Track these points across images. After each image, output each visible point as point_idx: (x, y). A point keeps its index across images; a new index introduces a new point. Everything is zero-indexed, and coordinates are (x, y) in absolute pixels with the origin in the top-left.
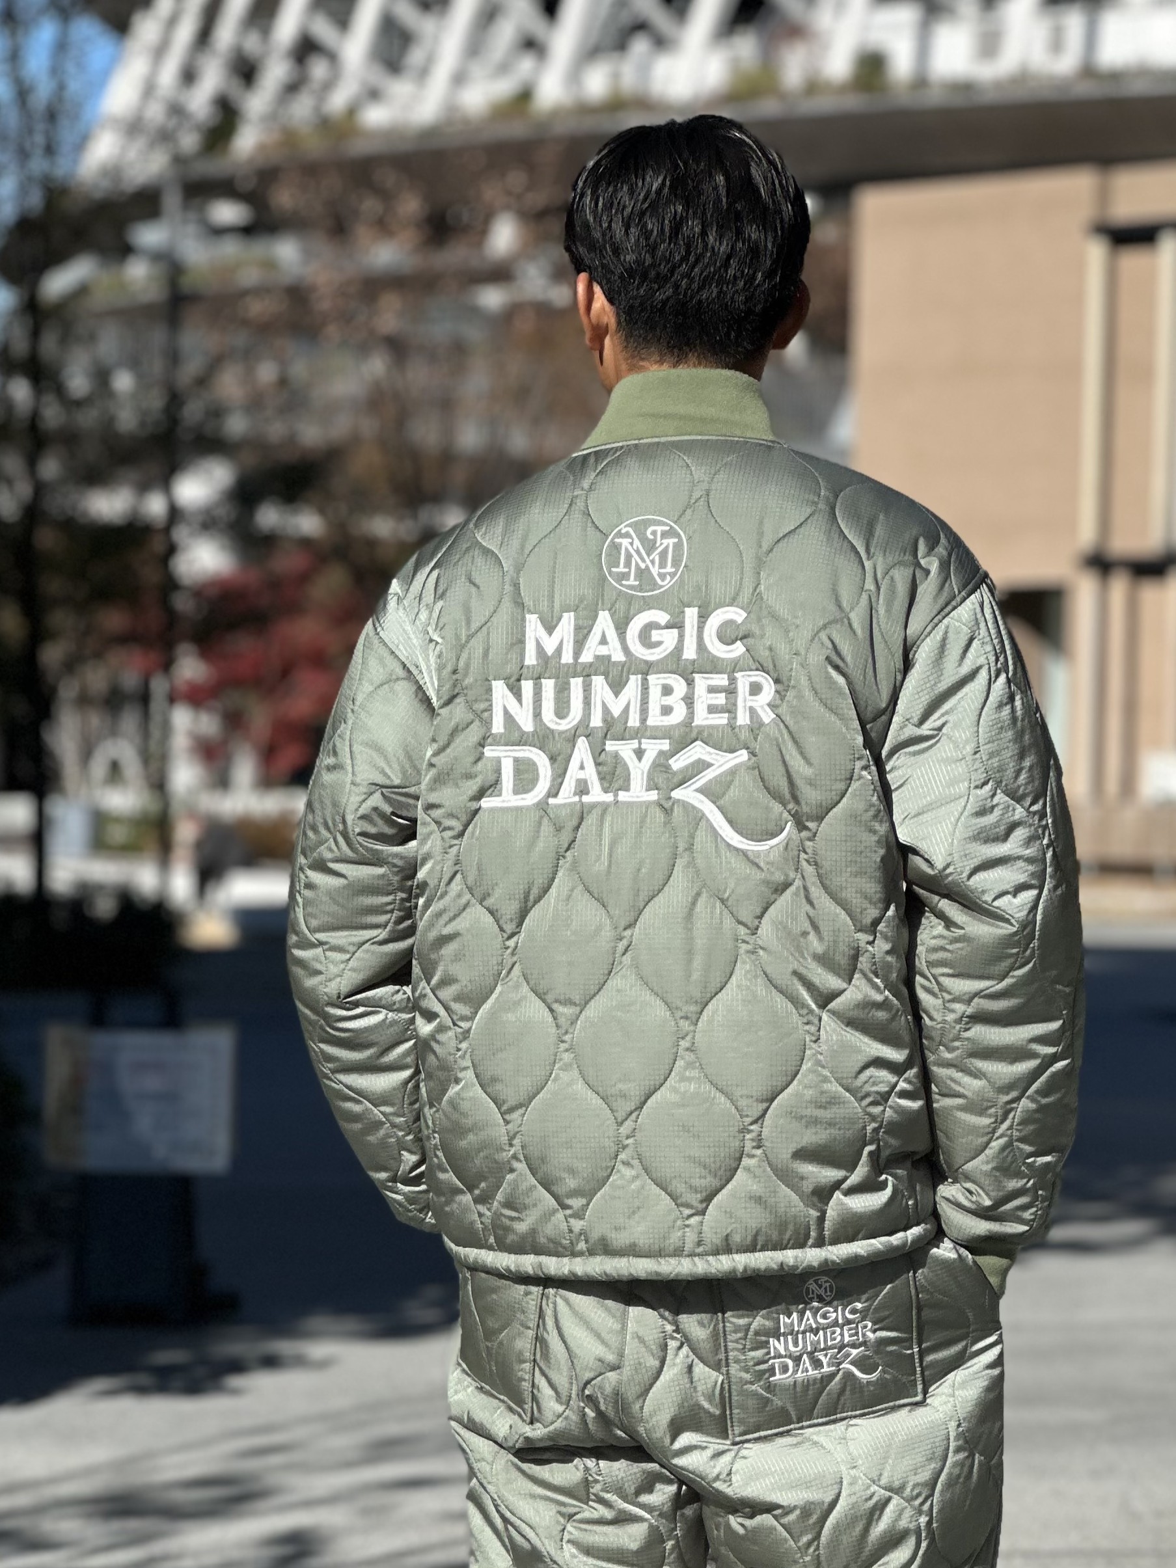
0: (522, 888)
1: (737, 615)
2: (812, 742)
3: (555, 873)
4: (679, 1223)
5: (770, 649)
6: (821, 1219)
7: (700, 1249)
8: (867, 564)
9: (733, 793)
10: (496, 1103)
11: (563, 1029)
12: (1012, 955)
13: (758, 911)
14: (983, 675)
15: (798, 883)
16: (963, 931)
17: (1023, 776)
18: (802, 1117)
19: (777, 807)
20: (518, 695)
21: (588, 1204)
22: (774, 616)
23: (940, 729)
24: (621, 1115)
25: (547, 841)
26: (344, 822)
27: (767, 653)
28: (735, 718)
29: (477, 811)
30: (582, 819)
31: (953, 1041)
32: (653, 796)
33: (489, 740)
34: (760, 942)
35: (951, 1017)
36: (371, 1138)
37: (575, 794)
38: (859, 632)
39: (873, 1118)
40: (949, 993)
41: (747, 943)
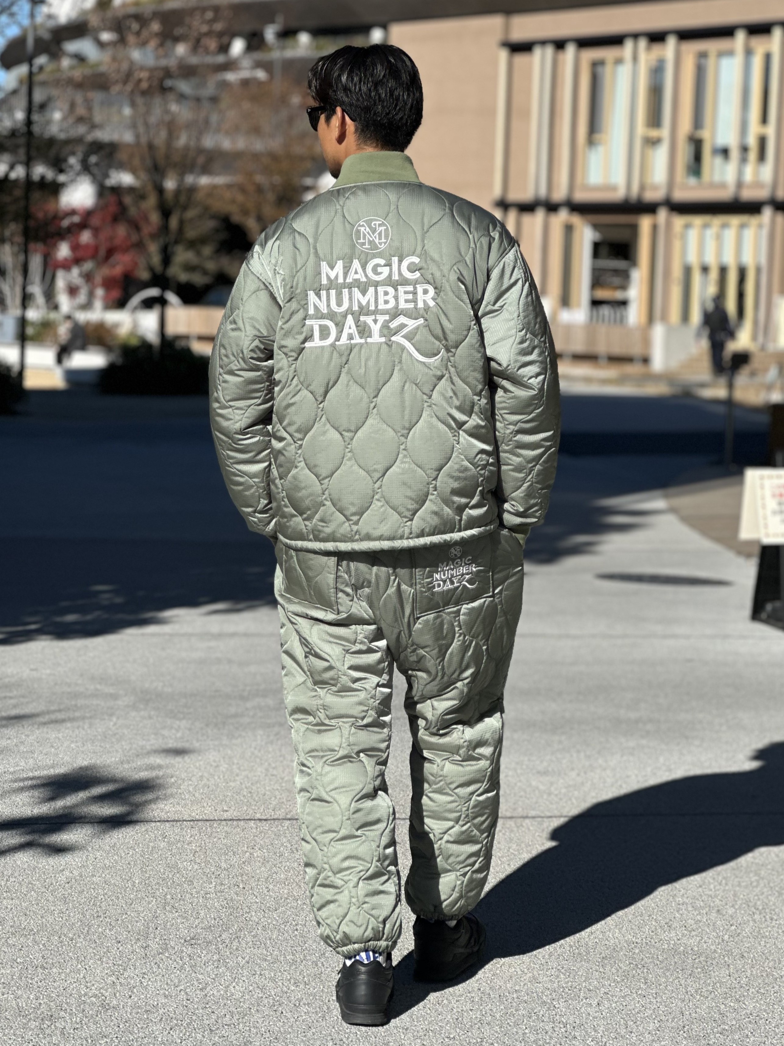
0: (326, 381)
1: (416, 260)
2: (451, 314)
3: (340, 374)
4: (402, 525)
5: (432, 274)
6: (461, 520)
7: (411, 536)
8: (471, 236)
9: (418, 337)
10: (316, 476)
11: (348, 443)
12: (535, 403)
13: (432, 388)
14: (520, 283)
15: (447, 375)
16: (513, 394)
17: (537, 326)
18: (453, 477)
19: (437, 343)
20: (320, 297)
21: (360, 519)
22: (433, 260)
23: (502, 307)
24: (375, 479)
25: (336, 360)
26: (243, 353)
27: (431, 276)
28: (417, 305)
29: (304, 348)
30: (351, 350)
31: (509, 441)
32: (383, 340)
33: (308, 317)
34: (433, 402)
35: (508, 431)
36: (247, 493)
37: (348, 340)
38: (470, 266)
39: (481, 475)
40: (507, 421)
41: (428, 402)
